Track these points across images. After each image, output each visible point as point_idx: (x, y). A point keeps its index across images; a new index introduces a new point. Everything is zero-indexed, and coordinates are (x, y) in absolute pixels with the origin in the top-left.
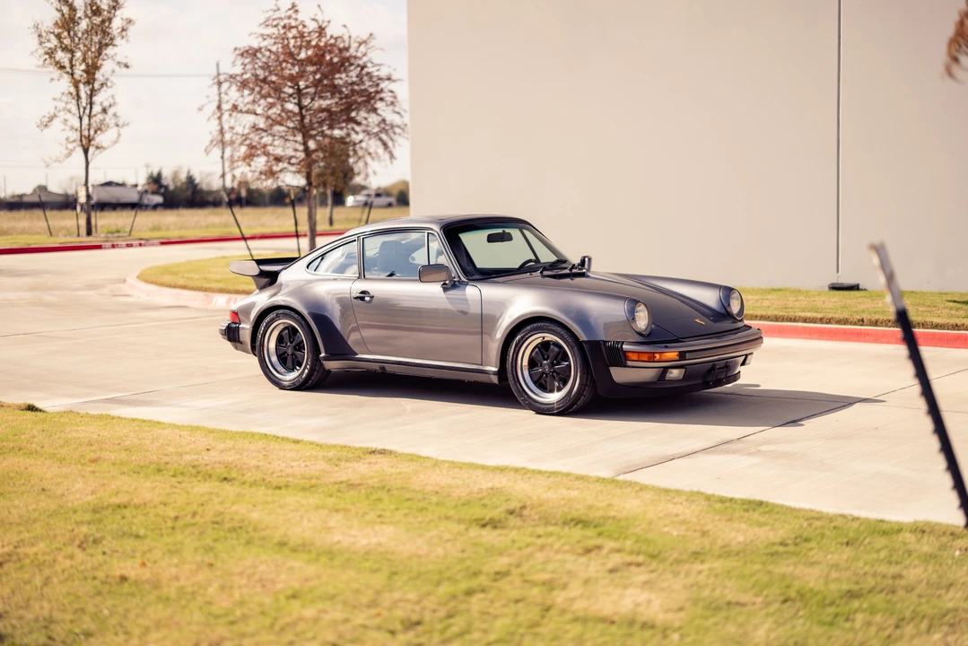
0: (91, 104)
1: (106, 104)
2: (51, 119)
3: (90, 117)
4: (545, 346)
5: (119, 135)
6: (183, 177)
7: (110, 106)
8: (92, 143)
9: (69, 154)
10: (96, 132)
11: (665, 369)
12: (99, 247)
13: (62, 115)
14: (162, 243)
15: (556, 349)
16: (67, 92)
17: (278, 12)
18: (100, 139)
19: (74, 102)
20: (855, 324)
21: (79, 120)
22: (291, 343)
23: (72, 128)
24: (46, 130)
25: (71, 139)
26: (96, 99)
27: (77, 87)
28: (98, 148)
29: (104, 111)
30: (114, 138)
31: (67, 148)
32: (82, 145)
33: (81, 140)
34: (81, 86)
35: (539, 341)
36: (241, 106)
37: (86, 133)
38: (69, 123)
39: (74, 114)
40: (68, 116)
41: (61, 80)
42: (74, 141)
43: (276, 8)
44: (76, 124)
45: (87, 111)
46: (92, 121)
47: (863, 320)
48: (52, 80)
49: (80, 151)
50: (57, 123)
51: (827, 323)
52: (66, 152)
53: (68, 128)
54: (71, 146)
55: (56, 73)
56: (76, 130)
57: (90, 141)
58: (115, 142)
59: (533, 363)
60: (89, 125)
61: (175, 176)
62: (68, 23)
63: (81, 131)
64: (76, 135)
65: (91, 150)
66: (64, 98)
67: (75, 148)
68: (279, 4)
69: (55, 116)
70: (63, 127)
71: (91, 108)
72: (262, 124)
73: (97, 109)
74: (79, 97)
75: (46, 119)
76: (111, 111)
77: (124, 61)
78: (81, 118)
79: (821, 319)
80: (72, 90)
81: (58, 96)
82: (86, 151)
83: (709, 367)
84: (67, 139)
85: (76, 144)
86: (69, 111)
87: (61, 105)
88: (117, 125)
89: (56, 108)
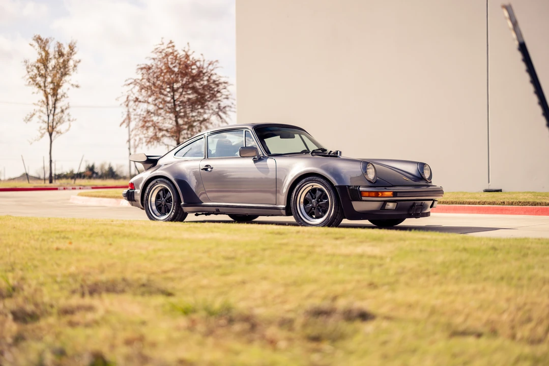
0: (55, 108)
1: (64, 108)
2: (32, 116)
3: (54, 115)
4: (313, 191)
5: (70, 126)
6: (107, 167)
7: (66, 109)
8: (55, 129)
9: (42, 136)
10: (57, 124)
11: (385, 202)
12: (56, 189)
13: (38, 114)
14: (93, 188)
15: (320, 193)
16: (41, 101)
17: (162, 46)
18: (59, 128)
19: (45, 106)
20: (499, 204)
21: (47, 117)
22: (164, 198)
23: (44, 121)
24: (29, 123)
25: (43, 127)
26: (58, 105)
27: (47, 98)
28: (58, 133)
29: (62, 111)
30: (67, 127)
31: (41, 133)
32: (48, 131)
33: (48, 129)
34: (50, 97)
35: (310, 188)
36: (141, 98)
37: (51, 124)
38: (42, 118)
39: (45, 114)
40: (42, 114)
41: (38, 94)
42: (44, 129)
43: (161, 43)
44: (46, 119)
45: (52, 112)
46: (55, 117)
47: (504, 203)
48: (33, 93)
49: (47, 135)
50: (35, 118)
51: (482, 204)
52: (40, 135)
53: (41, 121)
54: (43, 131)
55: (36, 89)
56: (46, 122)
57: (53, 129)
58: (67, 130)
59: (306, 202)
60: (53, 120)
61: (102, 167)
62: (44, 61)
63: (48, 123)
64: (45, 126)
65: (54, 134)
66: (40, 104)
67: (45, 133)
68: (164, 41)
69: (34, 114)
70: (38, 120)
71: (55, 110)
72: (152, 108)
73: (58, 110)
74: (48, 104)
75: (29, 117)
76: (66, 112)
77: (75, 83)
78: (48, 116)
79: (479, 202)
80: (44, 99)
81: (36, 102)
82: (51, 135)
83: (411, 204)
84: (40, 127)
85: (45, 131)
86: (42, 111)
87: (38, 108)
88: (69, 120)
89: (34, 110)
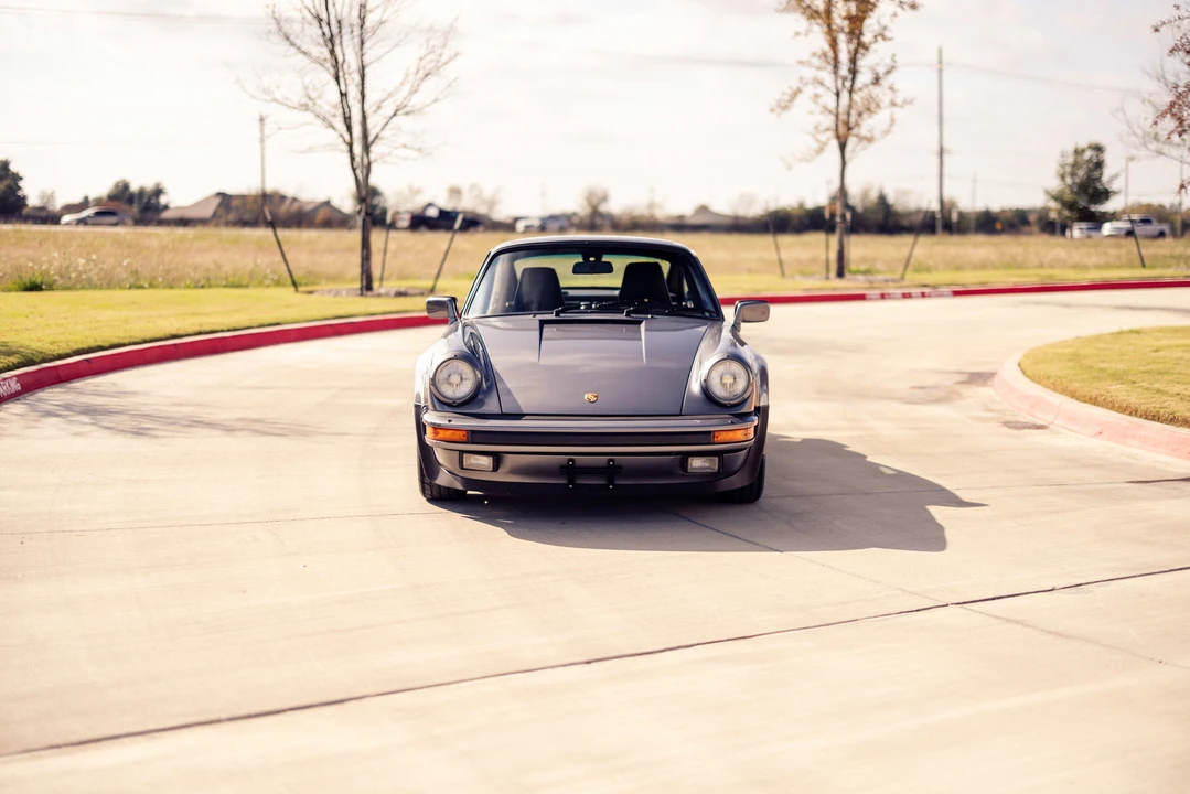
0: (854, 72)
1: (881, 70)
2: (796, 93)
3: (851, 91)
5: (893, 121)
6: (874, 196)
7: (888, 72)
8: (854, 132)
9: (820, 150)
10: (860, 114)
12: (861, 297)
13: (809, 91)
14: (957, 293)
16: (819, 53)
18: (868, 125)
19: (829, 68)
21: (834, 98)
23: (826, 109)
24: (786, 115)
25: (822, 128)
26: (865, 63)
27: (834, 44)
28: (861, 138)
29: (877, 81)
30: (885, 126)
31: (818, 141)
32: (838, 137)
33: (837, 130)
37: (843, 117)
38: (821, 101)
39: (828, 88)
40: (820, 90)
41: (810, 36)
42: (828, 129)
44: (831, 103)
45: (848, 84)
46: (855, 97)
48: (797, 34)
49: (834, 144)
50: (803, 101)
52: (815, 146)
53: (819, 109)
54: (823, 137)
55: (803, 23)
56: (830, 112)
57: (849, 129)
58: (887, 132)
60: (850, 106)
63: (837, 116)
64: (829, 121)
65: (852, 142)
66: (816, 61)
67: (828, 139)
69: (799, 91)
70: (811, 106)
71: (853, 79)
73: (864, 78)
74: (836, 62)
75: (787, 97)
76: (885, 82)
78: (838, 94)
80: (827, 48)
81: (805, 56)
82: (843, 147)
84: (816, 127)
85: (831, 134)
86: (821, 83)
87: (809, 73)
88: (893, 104)
89: (801, 79)
